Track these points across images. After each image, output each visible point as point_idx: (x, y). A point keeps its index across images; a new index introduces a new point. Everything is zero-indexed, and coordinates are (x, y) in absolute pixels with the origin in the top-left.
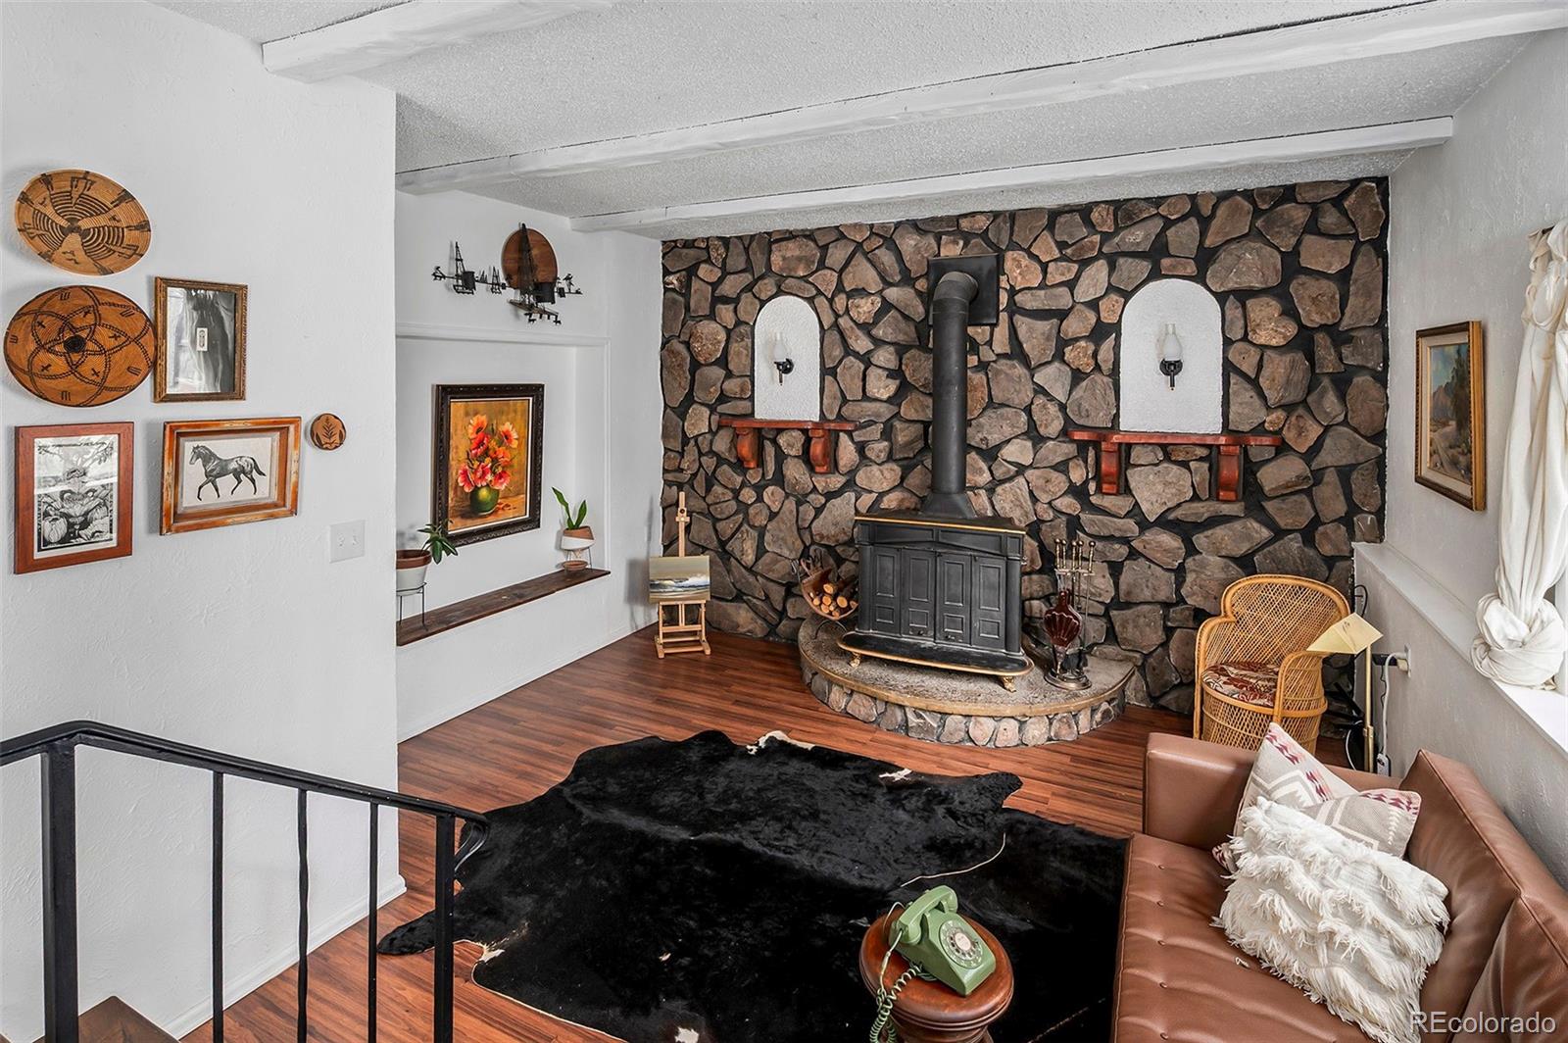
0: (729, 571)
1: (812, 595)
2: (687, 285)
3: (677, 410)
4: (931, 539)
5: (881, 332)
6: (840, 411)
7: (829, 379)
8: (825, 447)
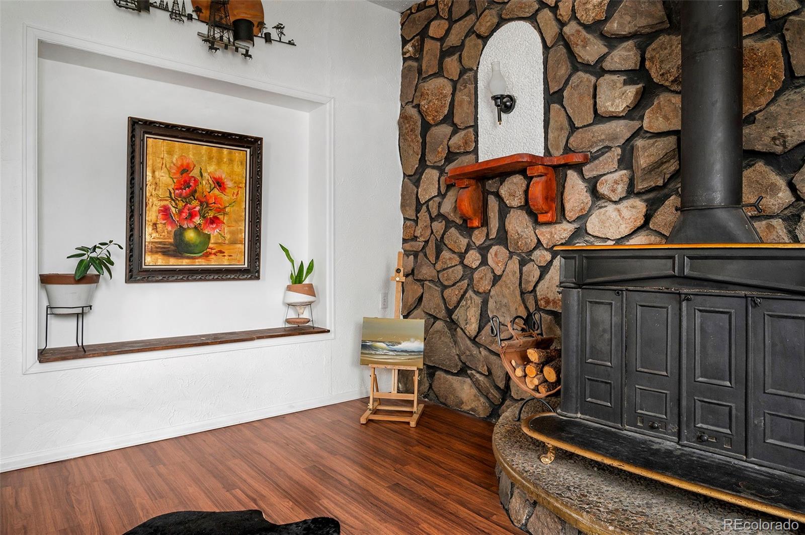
0: (455, 342)
1: (514, 364)
2: (420, 49)
3: (413, 178)
4: (672, 272)
5: (615, 25)
6: (567, 142)
7: (555, 107)
8: (548, 187)
